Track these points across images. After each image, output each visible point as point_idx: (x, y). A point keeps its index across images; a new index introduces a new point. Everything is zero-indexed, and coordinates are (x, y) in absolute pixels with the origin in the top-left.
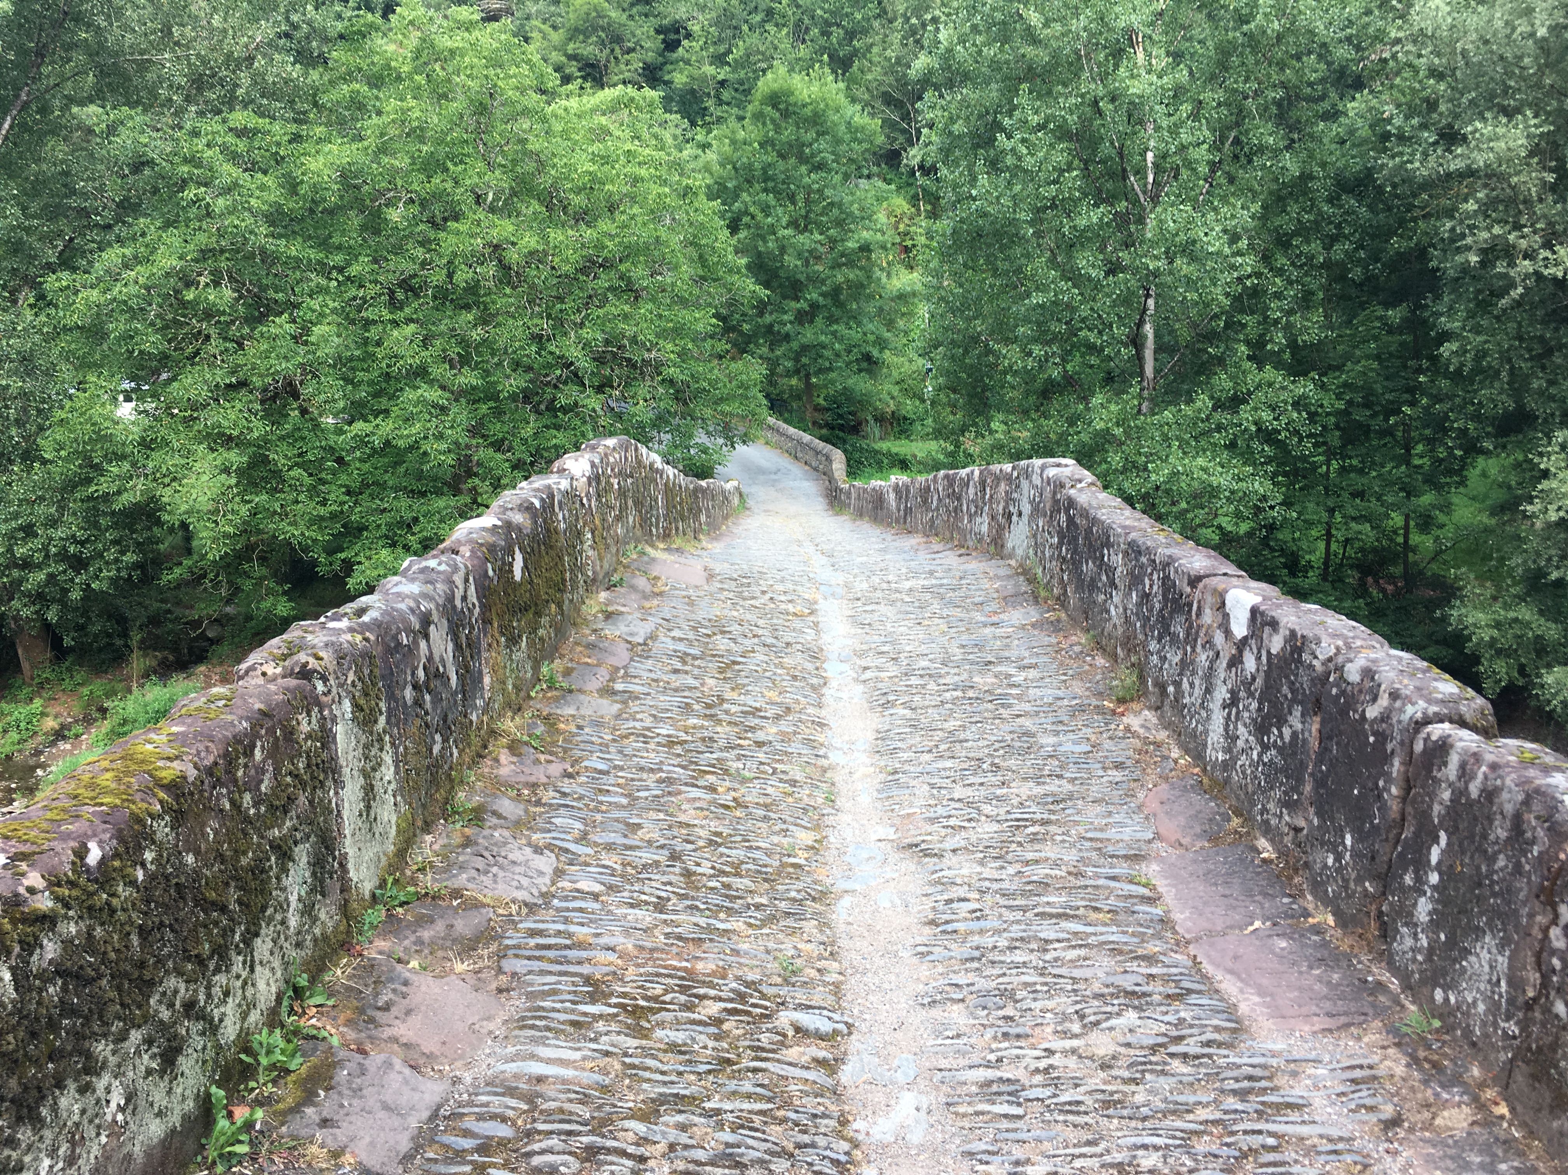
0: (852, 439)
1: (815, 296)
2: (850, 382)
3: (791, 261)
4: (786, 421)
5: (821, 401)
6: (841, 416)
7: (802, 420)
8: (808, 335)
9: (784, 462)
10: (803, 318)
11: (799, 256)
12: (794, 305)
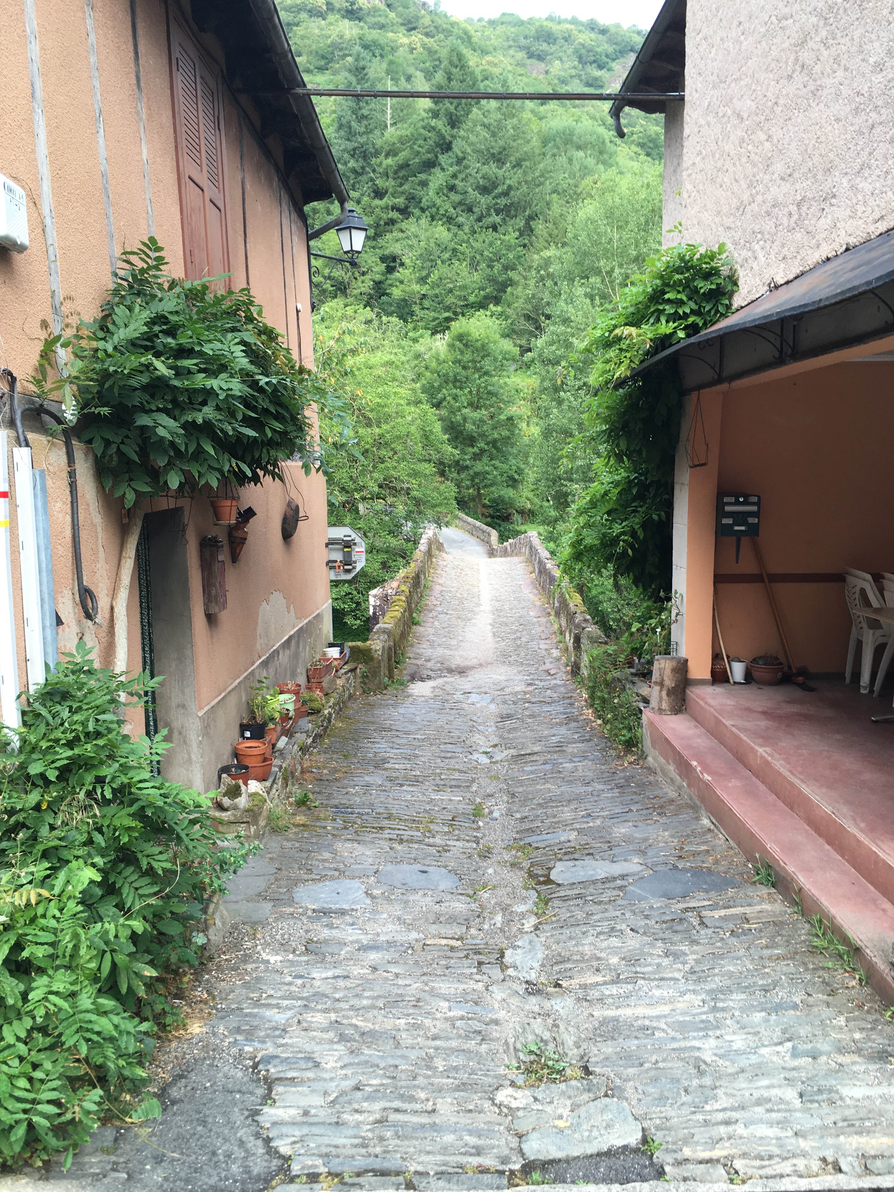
0: (504, 524)
1: (482, 445)
2: (502, 492)
3: (470, 427)
4: (467, 514)
5: (487, 502)
6: (498, 511)
7: (476, 513)
8: (479, 467)
9: (466, 536)
10: (476, 457)
11: (474, 424)
12: (470, 450)
